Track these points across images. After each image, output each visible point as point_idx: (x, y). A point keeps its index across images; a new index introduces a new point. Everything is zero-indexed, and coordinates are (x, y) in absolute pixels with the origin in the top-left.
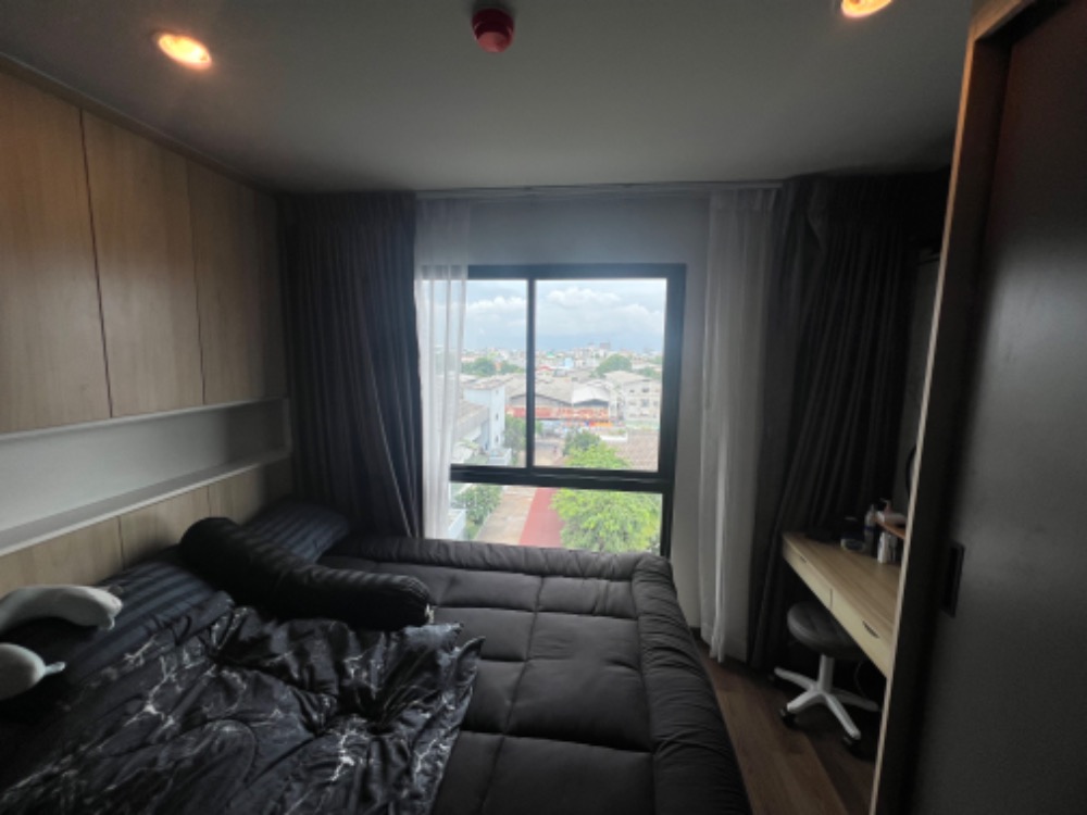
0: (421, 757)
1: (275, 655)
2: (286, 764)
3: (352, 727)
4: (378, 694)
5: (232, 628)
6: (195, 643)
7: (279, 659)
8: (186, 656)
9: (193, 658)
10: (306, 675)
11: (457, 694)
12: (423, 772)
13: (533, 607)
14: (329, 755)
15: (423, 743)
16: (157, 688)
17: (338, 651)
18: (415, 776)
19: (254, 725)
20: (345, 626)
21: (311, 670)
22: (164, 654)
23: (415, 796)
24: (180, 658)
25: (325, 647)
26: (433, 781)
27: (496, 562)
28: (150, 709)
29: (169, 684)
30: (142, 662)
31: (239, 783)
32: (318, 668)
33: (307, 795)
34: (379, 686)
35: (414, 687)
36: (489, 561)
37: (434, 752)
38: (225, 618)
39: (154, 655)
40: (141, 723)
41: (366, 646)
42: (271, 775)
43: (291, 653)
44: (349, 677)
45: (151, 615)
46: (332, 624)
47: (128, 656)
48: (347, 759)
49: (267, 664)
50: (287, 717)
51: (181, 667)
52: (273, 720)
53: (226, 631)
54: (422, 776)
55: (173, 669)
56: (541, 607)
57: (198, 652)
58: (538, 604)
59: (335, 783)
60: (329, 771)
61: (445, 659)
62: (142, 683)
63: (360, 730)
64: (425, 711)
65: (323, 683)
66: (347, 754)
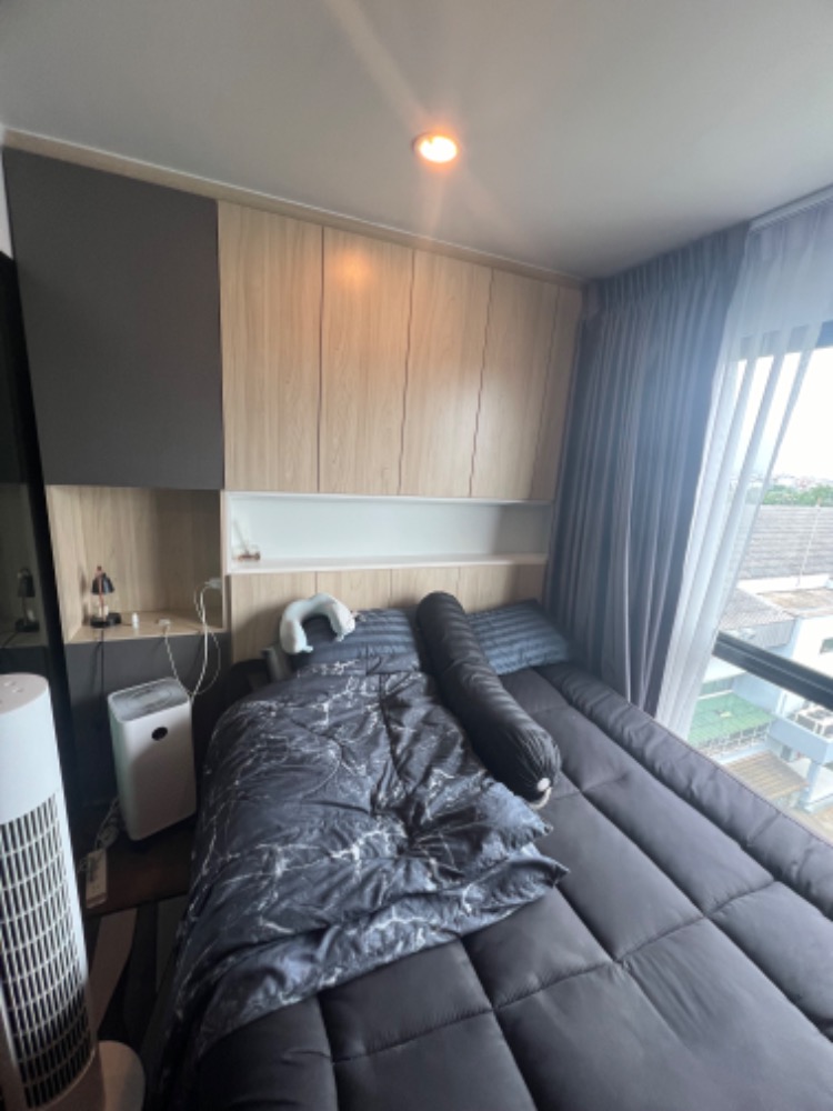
0: (395, 918)
1: (401, 724)
2: (333, 810)
3: (391, 831)
4: (427, 822)
5: (403, 685)
6: (375, 680)
7: (400, 729)
8: (364, 687)
9: (368, 690)
10: (404, 758)
11: (486, 901)
12: (383, 934)
13: (709, 904)
14: (351, 834)
15: (410, 909)
16: (338, 696)
17: (439, 757)
18: (372, 929)
19: (344, 764)
20: (460, 740)
21: (410, 755)
22: (355, 676)
23: (356, 946)
24: (360, 684)
25: (434, 745)
26: (380, 953)
27: (706, 797)
28: (326, 706)
29: (345, 698)
30: (340, 673)
31: (300, 796)
32: (415, 759)
33: (312, 847)
34: (433, 816)
35: (446, 846)
36: (694, 787)
37: (409, 929)
38: (403, 675)
39: (350, 672)
40: (316, 711)
41: (463, 771)
42: (320, 809)
43: (412, 731)
44: (427, 786)
45: (365, 645)
46: (454, 729)
47: (337, 665)
48: (356, 851)
49: (393, 726)
50: (364, 777)
51: (357, 691)
52: (356, 771)
53: (398, 684)
54: (378, 936)
55: (353, 689)
56: (720, 915)
57: (373, 688)
58: (720, 907)
59: (333, 860)
60: (339, 846)
61: (494, 848)
62: (332, 687)
63: (393, 839)
64: (434, 880)
65: (408, 774)
66: (361, 847)
